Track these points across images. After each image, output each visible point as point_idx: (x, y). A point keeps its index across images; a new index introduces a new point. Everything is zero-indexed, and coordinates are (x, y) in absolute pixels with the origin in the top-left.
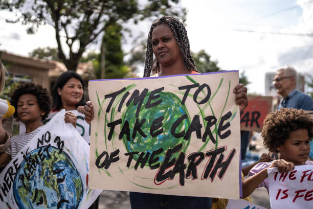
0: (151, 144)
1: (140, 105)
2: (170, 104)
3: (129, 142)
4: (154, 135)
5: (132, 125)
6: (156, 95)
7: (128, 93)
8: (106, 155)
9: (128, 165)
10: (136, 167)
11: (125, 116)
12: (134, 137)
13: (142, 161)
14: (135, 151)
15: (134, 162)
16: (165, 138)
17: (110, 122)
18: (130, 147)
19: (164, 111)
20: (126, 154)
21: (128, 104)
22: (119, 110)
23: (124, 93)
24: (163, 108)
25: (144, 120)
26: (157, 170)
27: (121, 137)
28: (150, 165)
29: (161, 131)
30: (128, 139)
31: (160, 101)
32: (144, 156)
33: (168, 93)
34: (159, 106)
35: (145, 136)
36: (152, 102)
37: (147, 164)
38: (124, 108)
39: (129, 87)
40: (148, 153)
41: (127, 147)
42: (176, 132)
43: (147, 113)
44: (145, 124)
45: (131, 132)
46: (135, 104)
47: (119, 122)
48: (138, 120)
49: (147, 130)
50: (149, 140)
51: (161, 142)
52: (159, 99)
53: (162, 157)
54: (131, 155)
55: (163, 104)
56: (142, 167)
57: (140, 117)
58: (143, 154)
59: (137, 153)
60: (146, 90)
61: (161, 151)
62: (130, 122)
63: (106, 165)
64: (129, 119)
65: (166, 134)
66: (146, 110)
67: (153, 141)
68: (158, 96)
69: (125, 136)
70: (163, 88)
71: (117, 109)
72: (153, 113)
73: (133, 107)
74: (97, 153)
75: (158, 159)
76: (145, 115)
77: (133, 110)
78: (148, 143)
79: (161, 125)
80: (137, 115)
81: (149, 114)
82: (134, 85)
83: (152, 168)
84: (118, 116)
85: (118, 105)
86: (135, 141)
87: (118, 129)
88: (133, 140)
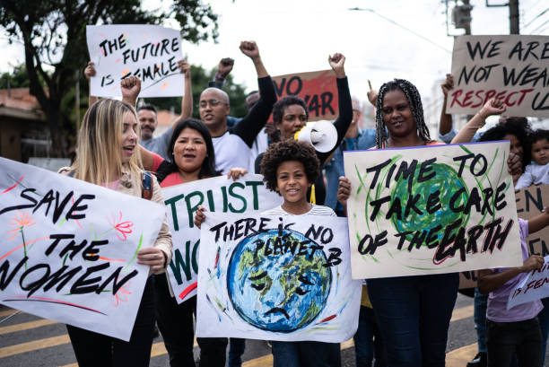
0: (429, 221)
1: (411, 178)
2: (445, 177)
3: (400, 222)
4: (431, 212)
5: (404, 202)
6: (428, 166)
7: (394, 166)
8: (369, 239)
9: (400, 247)
10: (410, 249)
11: (395, 192)
12: (406, 215)
13: (417, 241)
14: (407, 230)
15: (407, 243)
16: (444, 214)
17: (374, 200)
18: (401, 226)
19: (439, 185)
20: (397, 236)
21: (397, 179)
22: (387, 186)
23: (389, 166)
24: (438, 181)
25: (418, 196)
26: (435, 250)
27: (388, 216)
28: (427, 244)
29: (439, 207)
30: (399, 217)
31: (434, 174)
32: (420, 236)
33: (443, 165)
34: (433, 179)
35: (421, 213)
36: (425, 175)
37: (424, 243)
38: (393, 183)
39: (395, 158)
40: (425, 232)
41: (397, 227)
42: (455, 207)
43: (421, 187)
44: (420, 200)
45: (403, 210)
46: (405, 178)
47: (387, 199)
48: (411, 196)
49: (423, 207)
50: (426, 217)
51: (439, 219)
52: (432, 172)
53: (441, 234)
54: (403, 236)
55: (437, 176)
56: (418, 247)
57: (414, 193)
58: (418, 233)
59: (411, 233)
60: (415, 162)
61: (440, 227)
62: (401, 198)
63: (372, 249)
64: (401, 195)
65: (445, 209)
66: (419, 185)
67: (430, 218)
68: (430, 169)
69: (395, 214)
70: (435, 159)
71: (384, 184)
72: (427, 188)
73: (403, 181)
74: (358, 237)
75: (436, 237)
76: (419, 189)
77: (404, 185)
78: (424, 221)
79: (438, 200)
80: (410, 190)
81: (423, 189)
82: (400, 156)
83: (430, 247)
84: (385, 193)
85: (385, 180)
86: (408, 219)
87: (385, 207)
88: (405, 219)
